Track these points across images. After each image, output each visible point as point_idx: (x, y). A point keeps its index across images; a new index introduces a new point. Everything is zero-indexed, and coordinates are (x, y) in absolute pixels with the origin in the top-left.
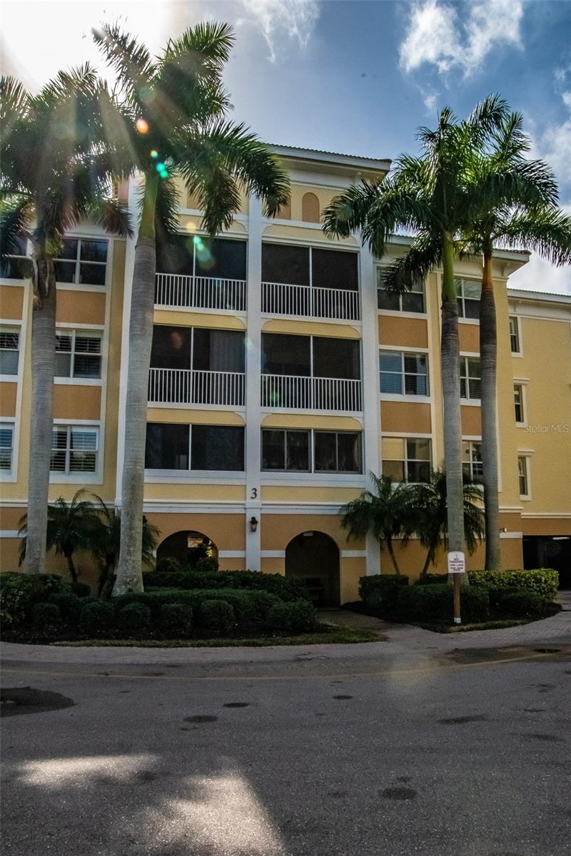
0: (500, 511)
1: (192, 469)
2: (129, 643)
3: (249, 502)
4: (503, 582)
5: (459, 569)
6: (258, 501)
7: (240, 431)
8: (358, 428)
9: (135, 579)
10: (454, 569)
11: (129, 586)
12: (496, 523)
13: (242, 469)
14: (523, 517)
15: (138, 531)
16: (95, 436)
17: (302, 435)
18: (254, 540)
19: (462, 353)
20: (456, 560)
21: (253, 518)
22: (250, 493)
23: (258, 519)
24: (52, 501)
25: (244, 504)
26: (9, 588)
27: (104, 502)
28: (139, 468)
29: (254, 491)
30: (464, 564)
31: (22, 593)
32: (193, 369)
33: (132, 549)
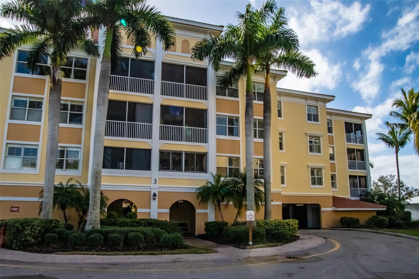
0: (271, 192)
1: (125, 169)
2: (92, 253)
3: (153, 186)
4: (272, 225)
5: (252, 219)
6: (157, 185)
7: (148, 152)
8: (205, 151)
9: (96, 222)
10: (249, 219)
11: (93, 226)
12: (270, 197)
13: (150, 170)
14: (282, 195)
16: (79, 152)
17: (179, 154)
18: (154, 204)
19: (255, 117)
20: (250, 215)
21: (154, 193)
22: (153, 181)
23: (157, 194)
24: (56, 183)
25: (150, 187)
26: (33, 225)
27: (82, 185)
28: (99, 168)
29: (155, 180)
30: (254, 216)
31: (39, 228)
32: (127, 121)
33: (95, 207)
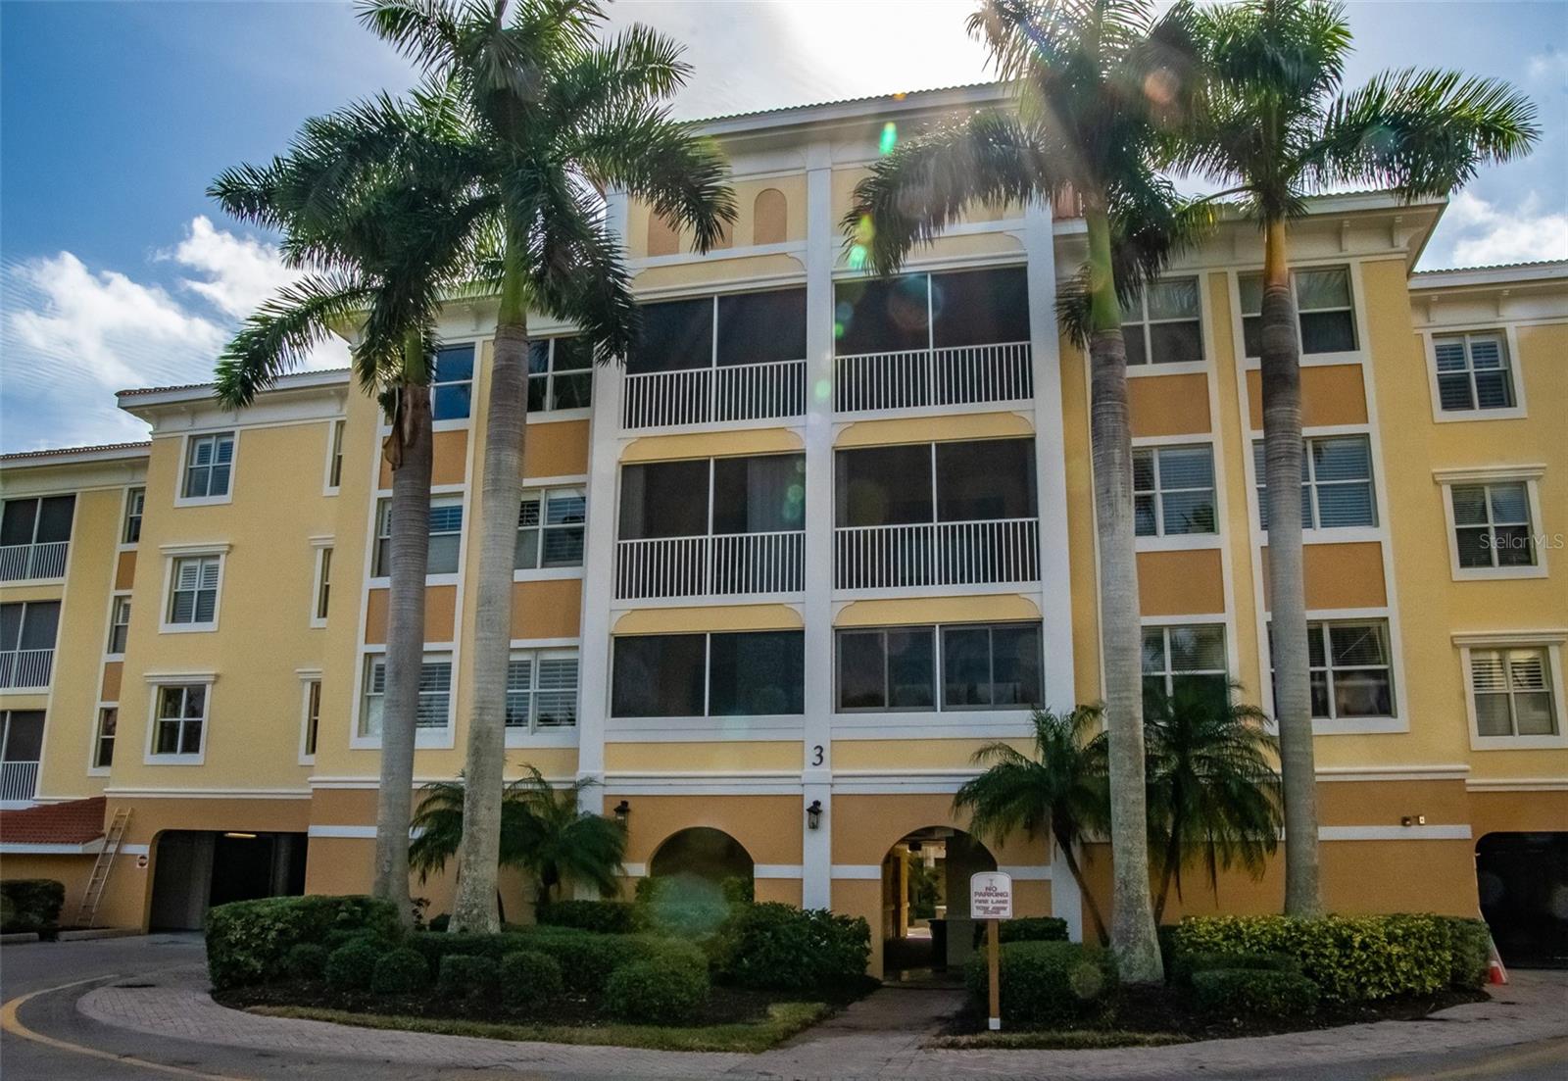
0: (1318, 779)
1: (710, 714)
3: (809, 772)
5: (997, 910)
6: (826, 771)
7: (792, 641)
8: (1032, 616)
9: (475, 912)
10: (986, 909)
11: (463, 923)
13: (801, 711)
14: (1469, 789)
15: (484, 827)
18: (818, 845)
20: (990, 891)
21: (817, 803)
22: (811, 755)
23: (826, 806)
25: (799, 777)
26: (258, 916)
27: (545, 778)
29: (818, 751)
30: (1009, 899)
31: (279, 926)
33: (472, 858)
